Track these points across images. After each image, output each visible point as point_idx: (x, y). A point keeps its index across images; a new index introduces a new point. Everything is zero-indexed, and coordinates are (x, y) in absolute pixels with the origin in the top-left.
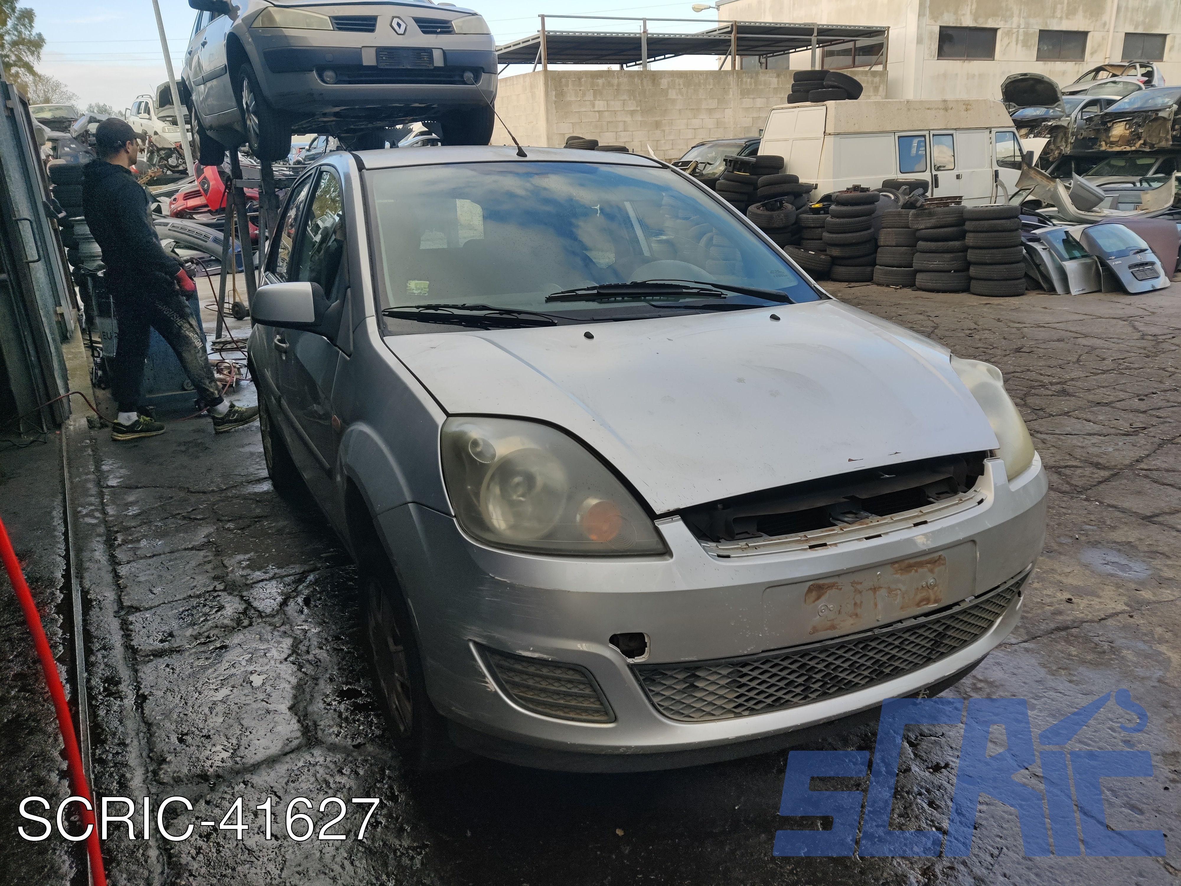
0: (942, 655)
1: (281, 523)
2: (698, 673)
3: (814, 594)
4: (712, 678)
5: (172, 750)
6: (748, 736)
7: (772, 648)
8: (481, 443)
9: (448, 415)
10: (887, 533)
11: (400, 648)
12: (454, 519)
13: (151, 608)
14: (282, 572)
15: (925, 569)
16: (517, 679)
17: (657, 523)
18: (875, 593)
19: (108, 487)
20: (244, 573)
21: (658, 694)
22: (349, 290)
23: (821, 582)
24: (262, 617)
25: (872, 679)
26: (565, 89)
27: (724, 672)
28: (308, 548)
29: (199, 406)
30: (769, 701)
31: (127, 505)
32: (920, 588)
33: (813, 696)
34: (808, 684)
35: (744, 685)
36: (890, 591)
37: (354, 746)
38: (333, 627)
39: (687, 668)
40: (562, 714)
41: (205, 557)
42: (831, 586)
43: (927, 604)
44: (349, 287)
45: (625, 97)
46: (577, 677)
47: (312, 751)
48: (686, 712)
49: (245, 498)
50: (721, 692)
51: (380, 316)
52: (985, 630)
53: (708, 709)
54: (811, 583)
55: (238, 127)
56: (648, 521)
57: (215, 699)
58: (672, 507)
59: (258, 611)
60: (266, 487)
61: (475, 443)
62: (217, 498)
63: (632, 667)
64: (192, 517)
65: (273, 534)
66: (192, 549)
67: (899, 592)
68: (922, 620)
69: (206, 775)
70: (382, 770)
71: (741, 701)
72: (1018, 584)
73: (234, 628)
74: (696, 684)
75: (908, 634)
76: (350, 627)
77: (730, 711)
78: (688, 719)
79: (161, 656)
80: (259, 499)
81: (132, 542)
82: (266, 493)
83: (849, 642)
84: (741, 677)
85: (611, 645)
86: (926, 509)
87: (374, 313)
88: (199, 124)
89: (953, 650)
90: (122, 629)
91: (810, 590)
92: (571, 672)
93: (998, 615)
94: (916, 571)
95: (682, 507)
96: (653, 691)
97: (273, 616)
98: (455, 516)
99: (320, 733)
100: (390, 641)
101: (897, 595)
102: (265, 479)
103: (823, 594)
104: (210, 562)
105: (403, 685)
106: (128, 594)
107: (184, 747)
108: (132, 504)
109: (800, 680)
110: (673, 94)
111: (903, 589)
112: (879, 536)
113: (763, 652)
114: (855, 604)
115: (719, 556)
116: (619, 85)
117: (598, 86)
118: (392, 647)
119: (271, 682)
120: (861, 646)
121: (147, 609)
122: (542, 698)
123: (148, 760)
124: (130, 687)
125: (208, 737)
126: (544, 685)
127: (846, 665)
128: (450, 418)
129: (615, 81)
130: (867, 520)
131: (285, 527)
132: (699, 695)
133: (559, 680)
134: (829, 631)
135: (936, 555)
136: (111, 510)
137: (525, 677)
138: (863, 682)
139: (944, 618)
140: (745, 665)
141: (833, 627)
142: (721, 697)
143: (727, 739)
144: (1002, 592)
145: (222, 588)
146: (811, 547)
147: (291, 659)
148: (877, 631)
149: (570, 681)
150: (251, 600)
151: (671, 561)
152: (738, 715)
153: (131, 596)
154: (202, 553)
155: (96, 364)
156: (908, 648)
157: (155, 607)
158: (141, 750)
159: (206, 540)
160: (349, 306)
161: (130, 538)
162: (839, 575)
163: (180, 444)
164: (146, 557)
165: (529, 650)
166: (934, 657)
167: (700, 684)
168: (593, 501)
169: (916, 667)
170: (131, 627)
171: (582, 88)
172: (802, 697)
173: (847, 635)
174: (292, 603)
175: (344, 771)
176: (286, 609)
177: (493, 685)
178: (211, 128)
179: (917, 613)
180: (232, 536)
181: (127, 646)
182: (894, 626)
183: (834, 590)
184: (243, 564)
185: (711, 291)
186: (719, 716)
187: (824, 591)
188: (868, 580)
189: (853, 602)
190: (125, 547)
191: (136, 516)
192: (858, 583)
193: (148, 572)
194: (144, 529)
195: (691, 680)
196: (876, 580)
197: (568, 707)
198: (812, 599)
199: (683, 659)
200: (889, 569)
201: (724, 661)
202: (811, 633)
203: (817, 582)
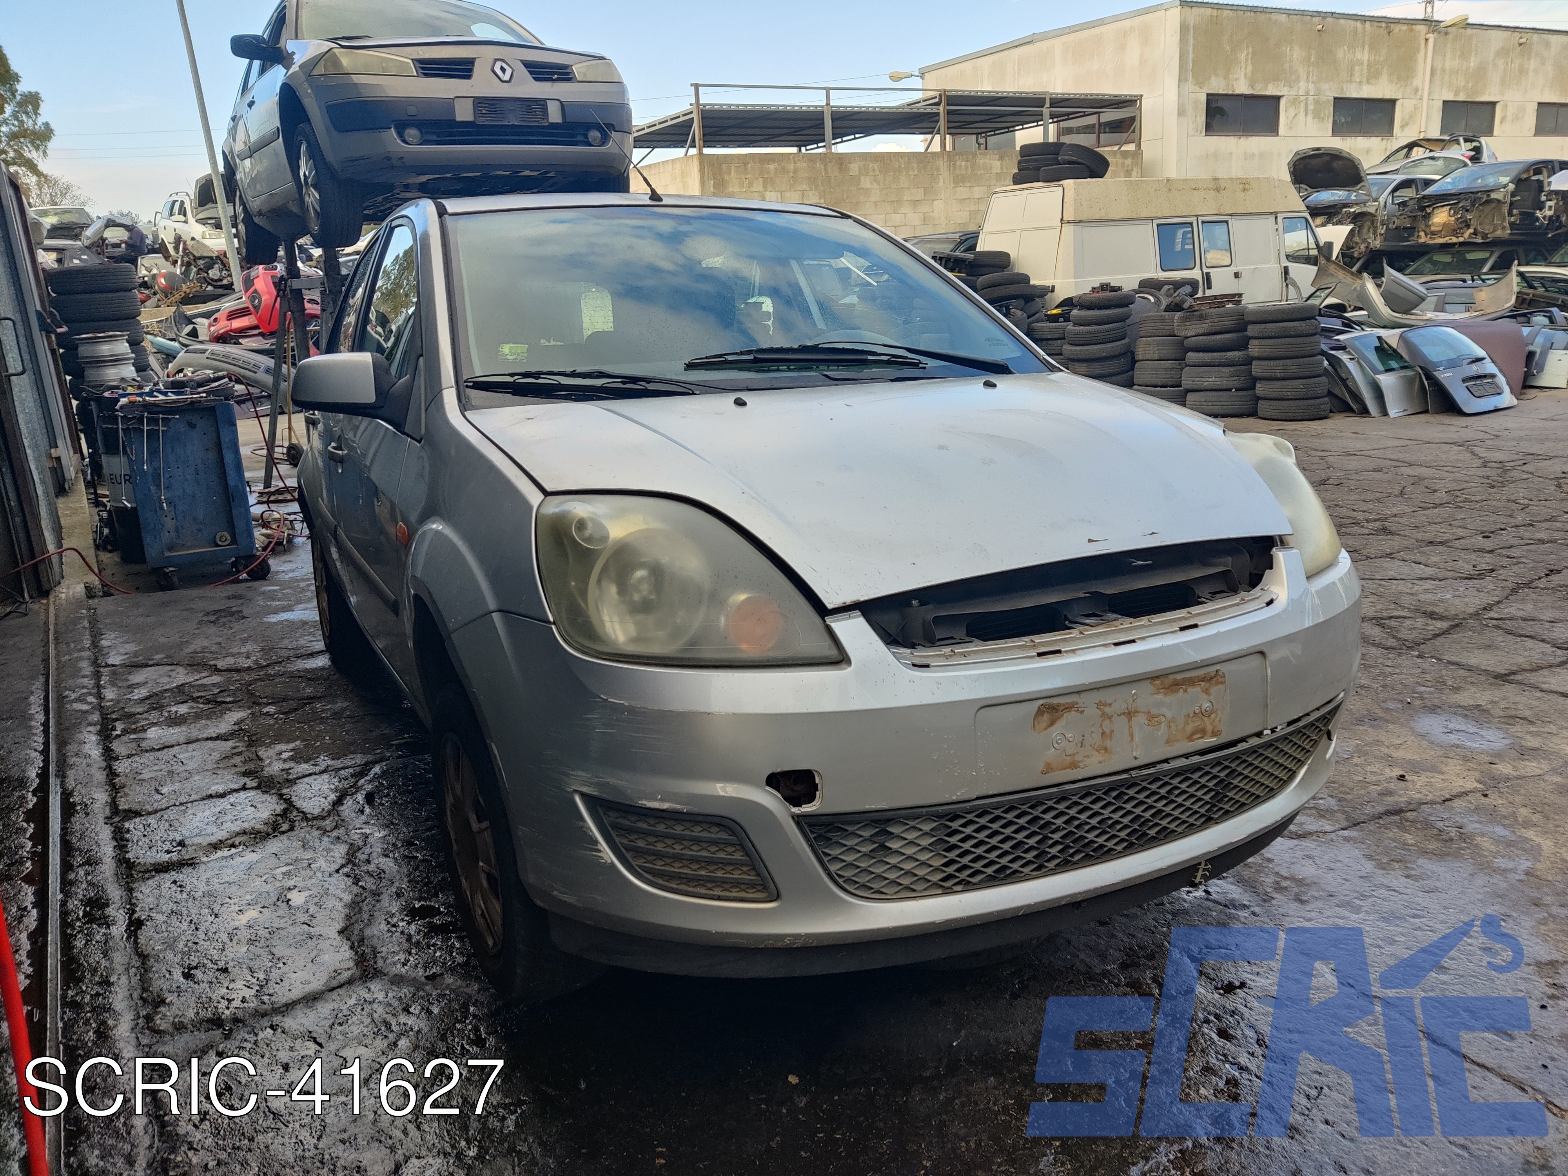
0: (1227, 815)
1: (340, 705)
2: (890, 829)
3: (1046, 717)
4: (911, 836)
5: (174, 988)
6: (962, 919)
7: (991, 793)
8: (590, 525)
9: (546, 493)
10: (1143, 638)
11: (486, 824)
12: (553, 627)
13: (156, 812)
14: (338, 764)
15: (1197, 689)
16: (641, 844)
17: (828, 620)
18: (1130, 720)
19: (107, 666)
20: (287, 766)
21: (836, 859)
22: (421, 359)
23: (1055, 701)
24: (307, 820)
25: (1131, 845)
26: (726, 177)
27: (927, 827)
28: (374, 734)
29: (237, 569)
30: (990, 871)
31: (132, 687)
32: (1192, 714)
33: (1051, 865)
34: (1042, 847)
35: (954, 847)
36: (1151, 717)
37: (426, 977)
38: (404, 829)
39: (873, 821)
40: (703, 891)
41: (234, 748)
42: (1069, 707)
43: (1202, 737)
44: (422, 355)
45: (804, 186)
46: (723, 835)
47: (369, 985)
48: (876, 886)
49: (292, 676)
50: (923, 857)
51: (462, 387)
52: (1284, 783)
53: (906, 881)
54: (1041, 702)
55: (293, 208)
56: (817, 619)
57: (237, 923)
58: (849, 599)
59: (303, 812)
60: (322, 661)
61: (581, 524)
62: (253, 676)
63: (798, 820)
64: (219, 700)
65: (327, 718)
66: (218, 738)
67: (1163, 719)
68: (1197, 759)
69: (219, 1019)
70: (465, 1007)
71: (951, 870)
72: (1327, 718)
73: (268, 834)
74: (888, 844)
75: (1179, 779)
76: (427, 830)
77: (936, 885)
78: (880, 896)
79: (166, 872)
80: (311, 677)
81: (135, 731)
82: (323, 669)
83: (1097, 787)
84: (950, 835)
85: (768, 788)
86: (1195, 610)
87: (453, 385)
88: (244, 209)
89: (1241, 808)
90: (114, 838)
91: (1040, 712)
92: (714, 829)
93: (1301, 763)
94: (1185, 691)
95: (862, 599)
96: (829, 855)
97: (323, 818)
98: (554, 623)
99: (380, 963)
100: (473, 817)
101: (1160, 723)
102: (320, 653)
103: (1059, 718)
104: (240, 754)
105: (489, 876)
106: (126, 795)
107: (192, 983)
108: (138, 685)
109: (1032, 842)
110: (866, 182)
111: (1169, 714)
112: (1133, 641)
113: (978, 798)
114: (1103, 733)
115: (914, 665)
116: (795, 171)
117: (768, 173)
118: (475, 826)
119: (316, 900)
120: (1114, 794)
121: (149, 813)
122: (677, 867)
123: (140, 1002)
124: (121, 911)
125: (225, 971)
126: (678, 849)
127: (1094, 821)
128: (549, 498)
129: (791, 167)
130: (1115, 623)
131: (344, 709)
132: (893, 860)
133: (697, 841)
134: (1068, 770)
135: (1211, 670)
136: (110, 694)
137: (652, 839)
138: (1119, 848)
139: (1226, 758)
140: (955, 817)
141: (1074, 765)
142: (924, 864)
143: (933, 924)
144: (1305, 727)
145: (255, 785)
146: (1040, 655)
147: (345, 870)
148: (1134, 773)
149: (714, 842)
150: (294, 798)
151: (849, 669)
152: (948, 892)
153: (130, 798)
154: (230, 743)
155: (101, 519)
156: (1180, 800)
157: (162, 810)
158: (131, 989)
159: (236, 728)
160: (422, 382)
161: (133, 727)
162: (1079, 692)
163: (208, 614)
164: (153, 750)
165: (656, 800)
166: (1216, 816)
167: (895, 845)
168: (742, 597)
169: (1191, 829)
170: (128, 836)
171: (749, 176)
172: (1035, 865)
173: (1095, 778)
174: (348, 802)
175: (412, 1009)
176: (341, 808)
177: (608, 854)
178: (260, 214)
179: (1190, 750)
180: (272, 722)
181: (120, 860)
182: (1159, 766)
183: (1073, 713)
184: (285, 755)
185: (906, 358)
186: (921, 891)
187: (1060, 713)
188: (1119, 700)
189: (1101, 731)
190: (125, 738)
191: (142, 700)
192: (1105, 705)
193: (156, 768)
194: (154, 716)
195: (881, 839)
196: (1130, 701)
197: (712, 880)
198: (1044, 725)
199: (868, 807)
200: (1147, 687)
201: (924, 810)
202: (1044, 773)
203: (1049, 700)
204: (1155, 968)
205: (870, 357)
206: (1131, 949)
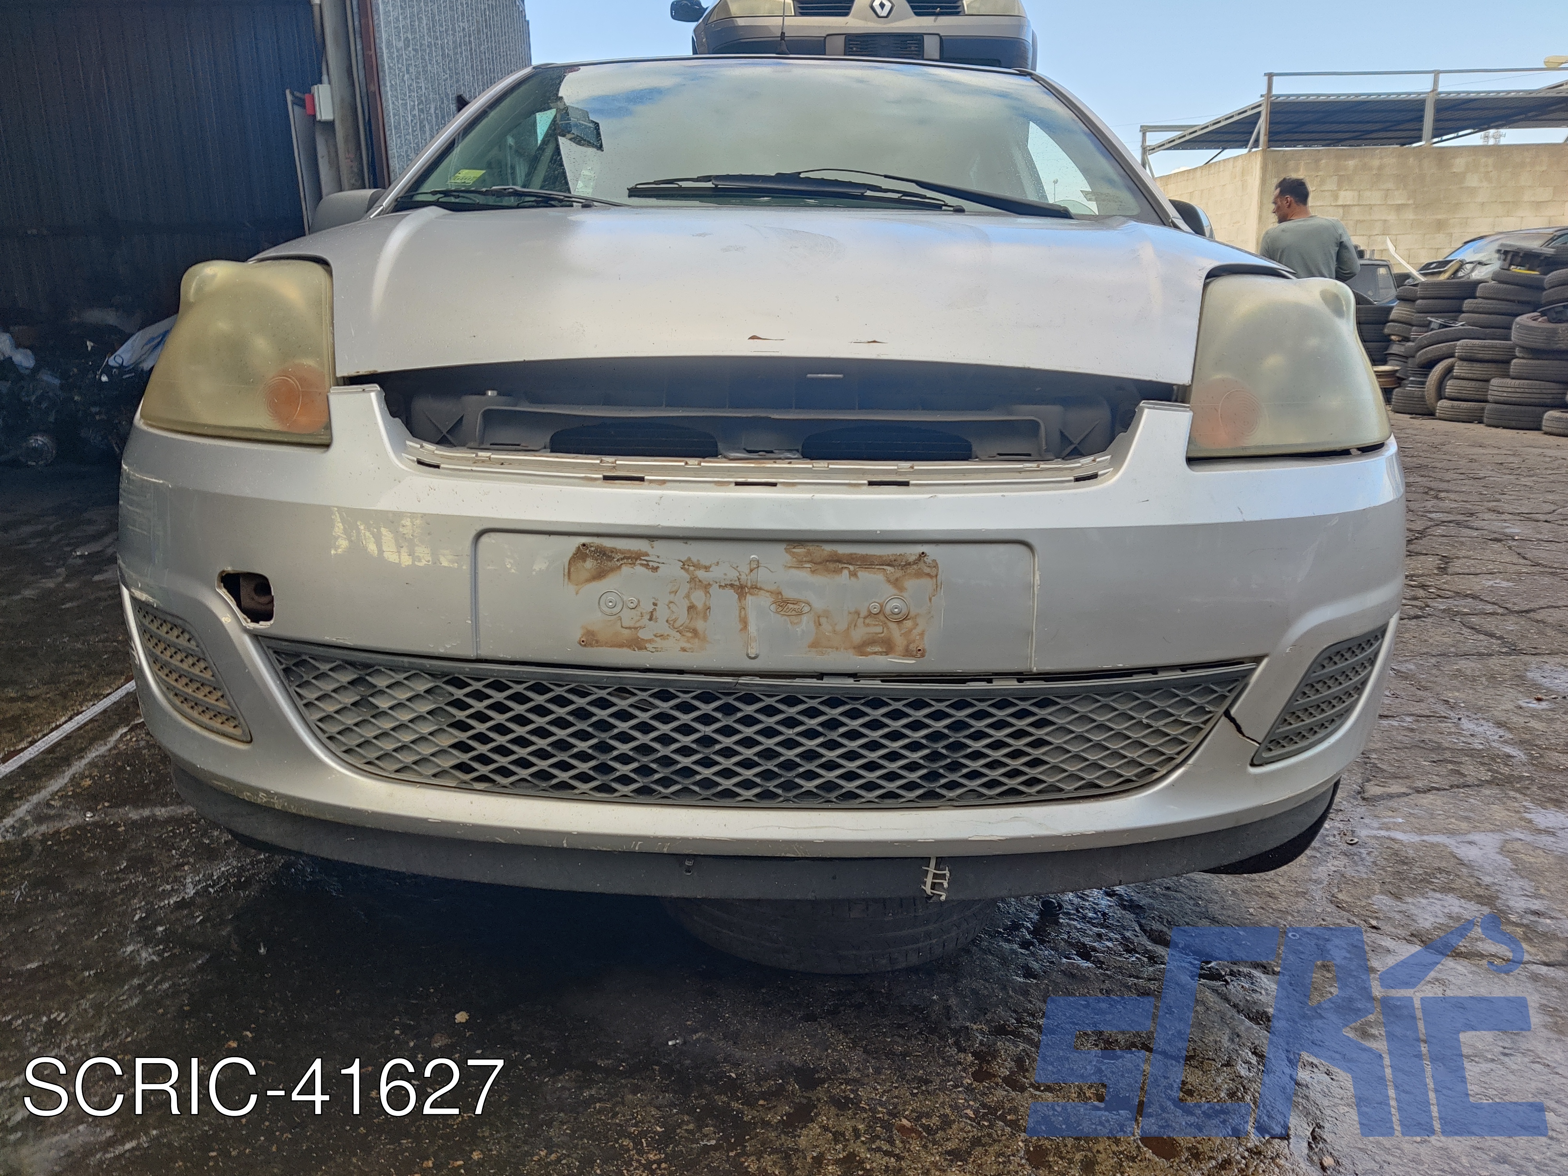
2: (370, 679)
3: (590, 564)
4: (400, 695)
6: (465, 826)
7: (500, 656)
10: (794, 485)
15: (878, 576)
16: (156, 650)
17: (332, 391)
18: (742, 598)
21: (311, 705)
23: (608, 543)
25: (769, 795)
27: (419, 687)
30: (524, 773)
32: (864, 613)
33: (624, 789)
34: (603, 758)
35: (464, 724)
36: (782, 601)
39: (348, 662)
42: (634, 558)
43: (887, 653)
46: (192, 645)
48: (367, 755)
50: (424, 729)
52: (1127, 782)
53: (406, 758)
54: (584, 540)
63: (260, 642)
67: (806, 609)
68: (876, 686)
71: (465, 756)
72: (1216, 692)
74: (373, 700)
75: (843, 710)
77: (447, 774)
78: (374, 769)
83: (683, 687)
84: (454, 705)
85: (221, 591)
91: (581, 554)
92: (186, 636)
93: (1164, 757)
95: (381, 370)
96: (303, 697)
101: (800, 613)
103: (612, 570)
109: (584, 745)
111: (819, 604)
112: (774, 485)
114: (691, 608)
115: (420, 462)
120: (716, 704)
122: (183, 687)
127: (687, 740)
132: (383, 724)
133: (177, 649)
134: (625, 650)
135: (914, 551)
138: (744, 793)
139: (938, 697)
140: (458, 681)
141: (633, 644)
142: (425, 739)
146: (608, 478)
148: (751, 680)
149: (188, 653)
151: (329, 455)
152: (463, 787)
156: (852, 745)
162: (651, 538)
165: (138, 588)
166: (947, 793)
167: (383, 704)
172: (597, 783)
173: (681, 672)
177: (139, 656)
179: (863, 668)
183: (638, 567)
187: (615, 563)
188: (722, 563)
189: (686, 604)
192: (697, 566)
195: (362, 689)
196: (745, 569)
197: (219, 712)
198: (586, 575)
199: (327, 639)
200: (779, 554)
201: (406, 660)
202: (583, 643)
203: (597, 541)
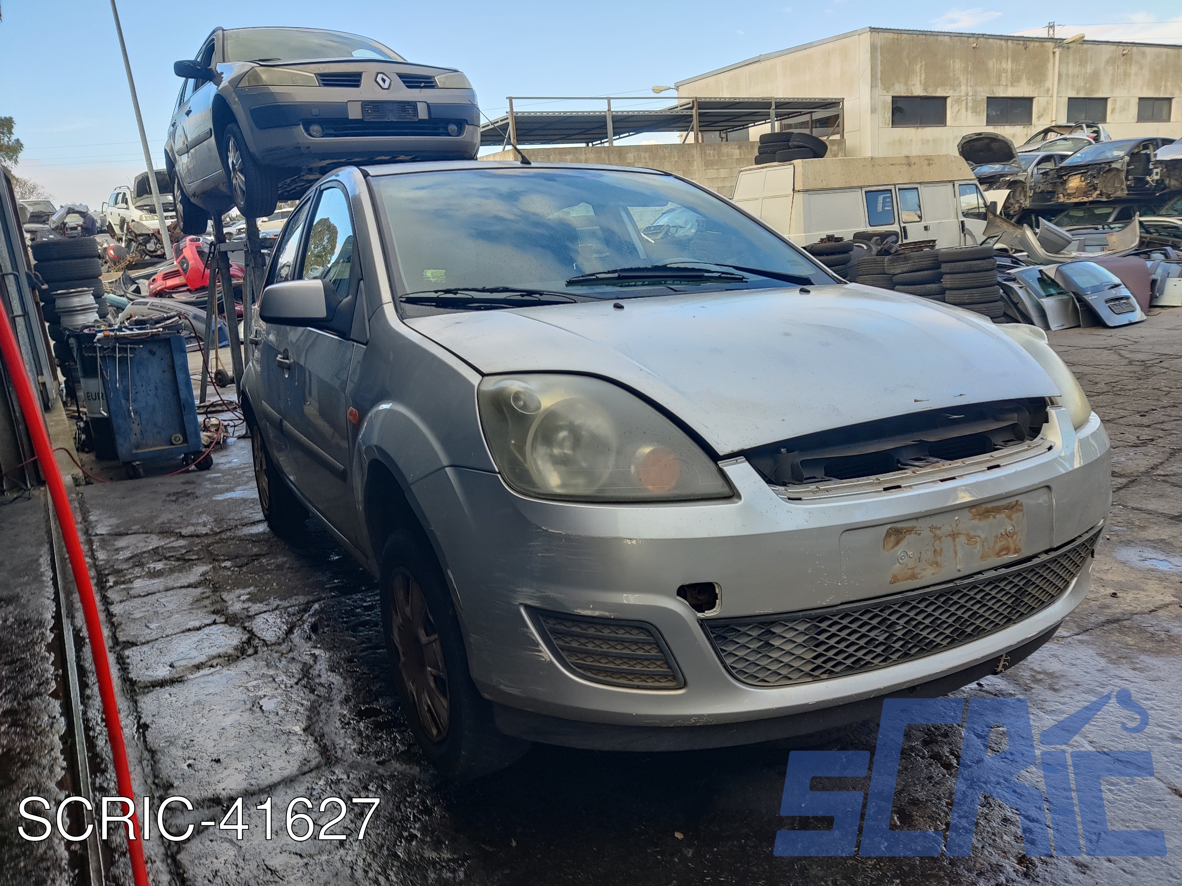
0: (1022, 616)
1: (280, 560)
2: (773, 630)
3: (893, 538)
4: (789, 635)
5: (179, 776)
6: (829, 701)
7: (852, 599)
8: (522, 396)
9: (483, 375)
10: (961, 476)
11: (435, 637)
12: (499, 476)
13: (148, 642)
14: (285, 604)
15: (1003, 516)
16: (575, 644)
17: (721, 464)
18: (954, 540)
19: (97, 535)
20: (246, 605)
21: (731, 654)
22: (362, 282)
23: (899, 525)
24: (267, 645)
25: (953, 640)
27: (802, 628)
28: (311, 580)
29: (187, 462)
30: (849, 662)
31: (118, 550)
32: (999, 536)
33: (894, 657)
34: (889, 642)
35: (823, 643)
36: (970, 538)
37: (378, 763)
38: (345, 651)
39: (761, 623)
40: (625, 681)
41: (203, 593)
42: (909, 531)
43: (1007, 554)
44: (362, 279)
46: (642, 637)
47: (333, 769)
48: (761, 675)
49: (241, 539)
50: (799, 652)
51: (397, 302)
52: (1061, 591)
53: (784, 672)
54: (889, 526)
55: (224, 189)
56: (712, 464)
57: (223, 725)
58: (736, 448)
59: (264, 640)
60: (262, 528)
61: (517, 396)
62: (211, 540)
63: (702, 622)
64: (186, 558)
65: (272, 570)
66: (189, 586)
67: (979, 540)
68: (1003, 571)
69: (218, 798)
70: (411, 785)
71: (819, 661)
72: (1093, 540)
73: (238, 657)
74: (771, 642)
75: (990, 587)
76: (362, 651)
77: (808, 675)
78: (764, 683)
79: (161, 687)
80: (255, 539)
81: (123, 583)
82: (263, 533)
83: (931, 594)
84: (819, 634)
85: (679, 598)
86: (996, 454)
87: (391, 300)
88: (182, 193)
89: (1032, 611)
90: (118, 663)
91: (888, 534)
92: (635, 632)
93: (1073, 575)
94: (994, 517)
95: (746, 448)
96: (725, 651)
97: (280, 644)
98: (499, 473)
99: (339, 753)
100: (422, 633)
101: (976, 542)
102: (260, 521)
103: (902, 539)
104: (208, 597)
105: (437, 679)
106: (123, 630)
107: (193, 772)
108: (122, 549)
109: (881, 639)
111: (983, 536)
112: (954, 478)
113: (842, 604)
114: (935, 551)
115: (789, 499)
118: (424, 639)
119: (283, 705)
120: (943, 599)
121: (143, 644)
122: (604, 664)
123: (153, 787)
124: (130, 717)
125: (218, 761)
126: (605, 648)
127: (927, 622)
128: (486, 378)
129: (583, 157)
130: (937, 464)
131: (285, 562)
132: (775, 655)
133: (621, 641)
134: (910, 581)
135: (1013, 500)
136: (101, 555)
137: (584, 641)
138: (944, 643)
139: (1024, 570)
140: (824, 619)
141: (913, 577)
142: (799, 657)
143: (807, 704)
144: (1078, 546)
145: (223, 620)
146: (885, 489)
147: (304, 682)
148: (958, 582)
149: (635, 642)
150: (254, 630)
151: (740, 503)
152: (817, 679)
153: (126, 632)
154: (199, 590)
155: (79, 428)
156: (990, 604)
157: (152, 641)
158: (145, 777)
159: (202, 578)
160: (363, 299)
161: (122, 579)
162: (917, 519)
163: (170, 495)
164: (140, 596)
165: (588, 608)
166: (1014, 618)
167: (776, 642)
168: (647, 450)
169: (997, 627)
170: (128, 661)
172: (883, 658)
173: (928, 587)
174: (297, 632)
175: (370, 787)
176: (292, 636)
177: (547, 654)
178: (194, 195)
179: (998, 564)
180: (229, 573)
181: (124, 679)
182: (976, 577)
183: (912, 535)
184: (243, 598)
185: (733, 274)
186: (796, 679)
187: (903, 535)
188: (946, 525)
189: (933, 549)
190: (117, 588)
191: (127, 560)
192: (936, 528)
193: (144, 609)
194: (137, 571)
195: (765, 637)
196: (954, 525)
197: (631, 673)
198: (891, 544)
199: (757, 612)
200: (967, 514)
201: (801, 614)
202: (891, 583)
203: (895, 525)
204: (950, 744)
205: (706, 274)
206: (929, 730)
